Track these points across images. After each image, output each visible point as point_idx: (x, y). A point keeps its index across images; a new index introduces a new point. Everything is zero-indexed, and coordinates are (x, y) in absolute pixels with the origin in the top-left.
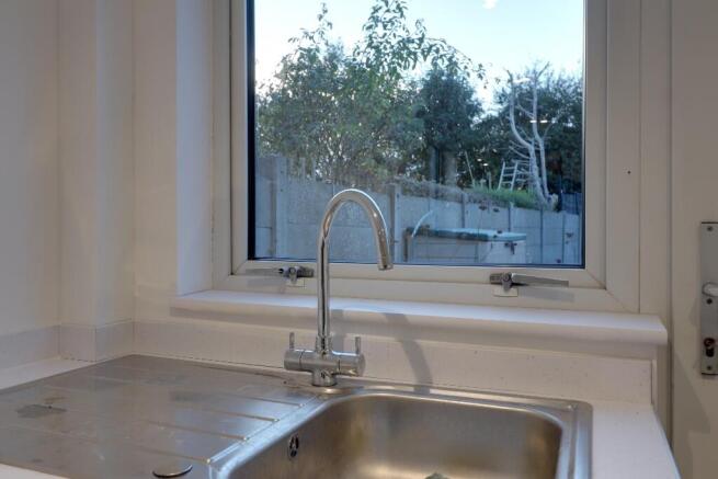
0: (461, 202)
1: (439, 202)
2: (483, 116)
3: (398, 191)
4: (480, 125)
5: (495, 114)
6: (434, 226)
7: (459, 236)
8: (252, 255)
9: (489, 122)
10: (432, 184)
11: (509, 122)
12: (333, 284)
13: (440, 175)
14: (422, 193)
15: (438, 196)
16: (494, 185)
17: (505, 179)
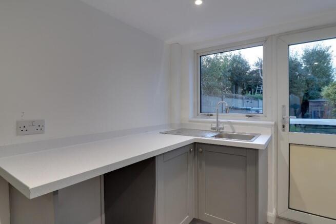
0: (243, 99)
1: (236, 99)
2: (251, 70)
3: (224, 97)
4: (249, 74)
5: (255, 69)
6: (234, 106)
7: (242, 109)
8: (201, 112)
9: (253, 72)
10: (234, 95)
11: (259, 73)
12: (219, 117)
13: (236, 92)
14: (231, 97)
15: (236, 98)
16: (254, 93)
17: (258, 91)
